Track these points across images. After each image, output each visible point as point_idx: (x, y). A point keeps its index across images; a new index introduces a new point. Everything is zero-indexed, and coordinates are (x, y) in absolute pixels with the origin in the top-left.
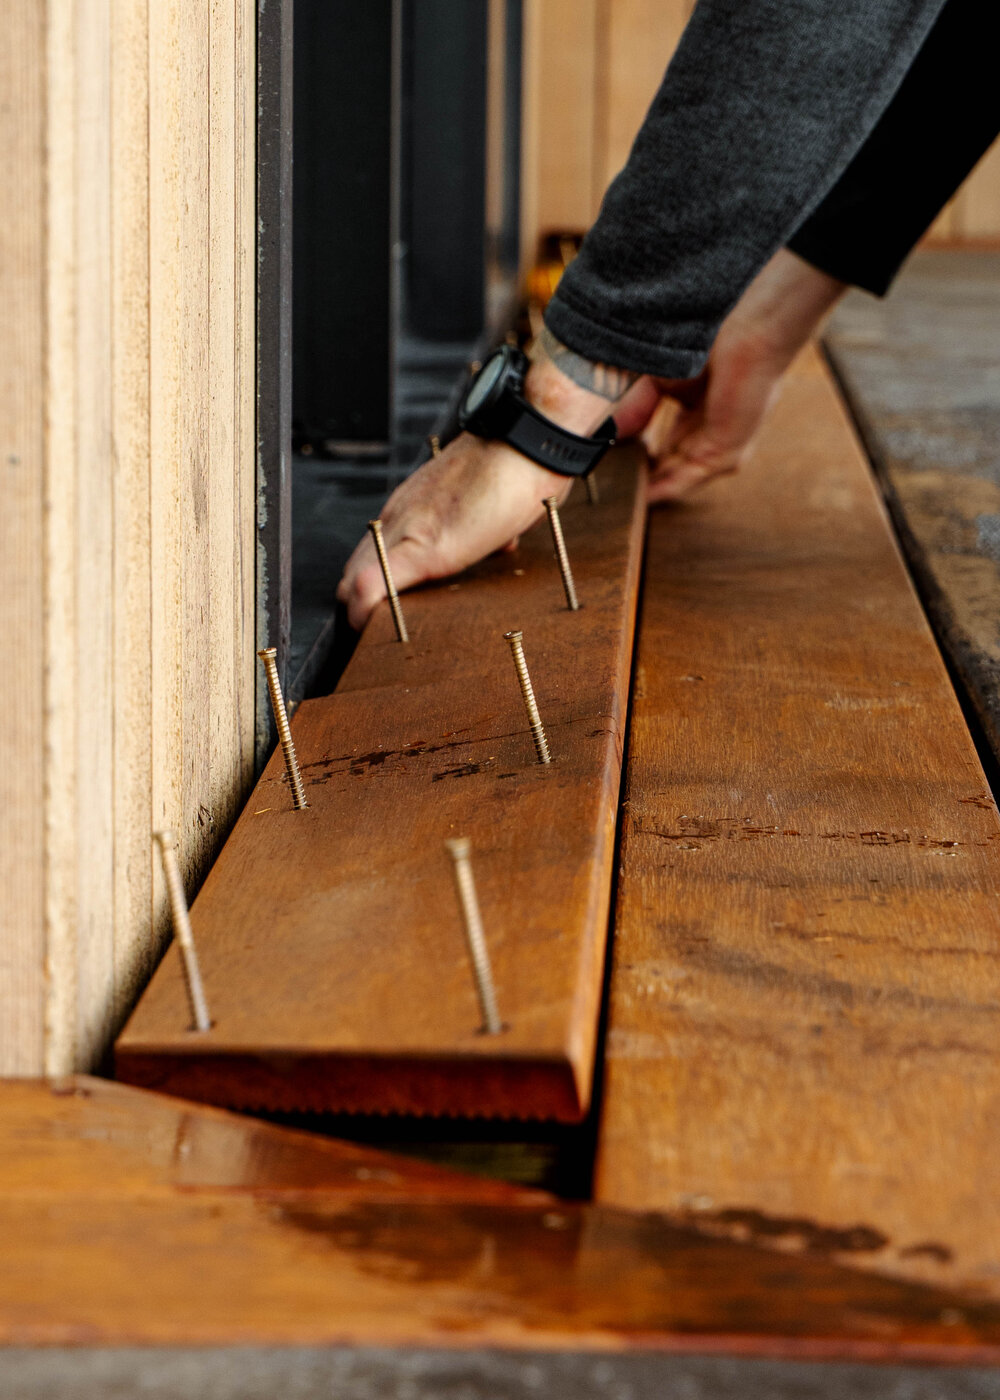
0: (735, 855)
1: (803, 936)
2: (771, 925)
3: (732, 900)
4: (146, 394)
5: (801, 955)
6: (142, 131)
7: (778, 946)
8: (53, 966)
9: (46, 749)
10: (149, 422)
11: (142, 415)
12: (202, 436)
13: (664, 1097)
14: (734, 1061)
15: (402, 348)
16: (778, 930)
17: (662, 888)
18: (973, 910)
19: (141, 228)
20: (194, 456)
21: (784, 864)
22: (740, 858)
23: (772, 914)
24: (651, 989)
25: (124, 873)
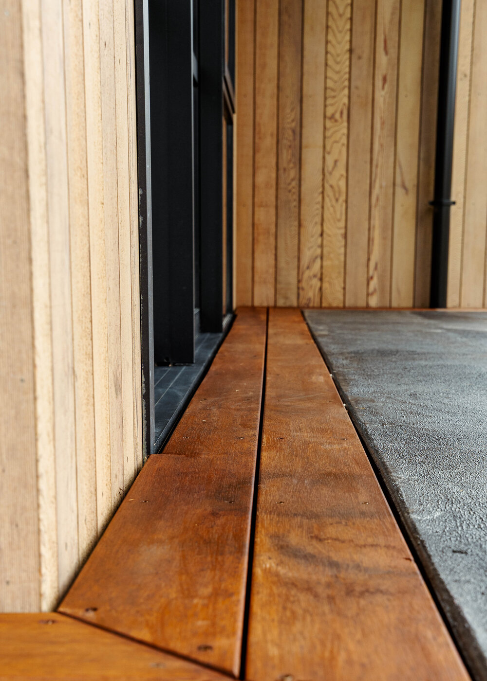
0: (296, 506)
1: (320, 540)
2: (309, 535)
3: (295, 525)
4: (91, 353)
5: (320, 549)
6: (87, 259)
7: (312, 545)
8: (44, 570)
9: (38, 491)
10: (93, 363)
11: (89, 360)
12: (119, 367)
13: (273, 620)
14: (299, 601)
15: (196, 336)
16: (312, 537)
17: (271, 520)
18: (377, 527)
19: (87, 294)
20: (115, 373)
21: (312, 509)
22: (297, 506)
23: (310, 530)
24: (268, 566)
25: (84, 521)
